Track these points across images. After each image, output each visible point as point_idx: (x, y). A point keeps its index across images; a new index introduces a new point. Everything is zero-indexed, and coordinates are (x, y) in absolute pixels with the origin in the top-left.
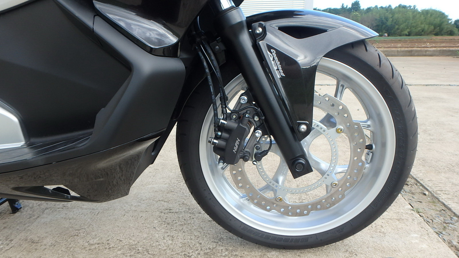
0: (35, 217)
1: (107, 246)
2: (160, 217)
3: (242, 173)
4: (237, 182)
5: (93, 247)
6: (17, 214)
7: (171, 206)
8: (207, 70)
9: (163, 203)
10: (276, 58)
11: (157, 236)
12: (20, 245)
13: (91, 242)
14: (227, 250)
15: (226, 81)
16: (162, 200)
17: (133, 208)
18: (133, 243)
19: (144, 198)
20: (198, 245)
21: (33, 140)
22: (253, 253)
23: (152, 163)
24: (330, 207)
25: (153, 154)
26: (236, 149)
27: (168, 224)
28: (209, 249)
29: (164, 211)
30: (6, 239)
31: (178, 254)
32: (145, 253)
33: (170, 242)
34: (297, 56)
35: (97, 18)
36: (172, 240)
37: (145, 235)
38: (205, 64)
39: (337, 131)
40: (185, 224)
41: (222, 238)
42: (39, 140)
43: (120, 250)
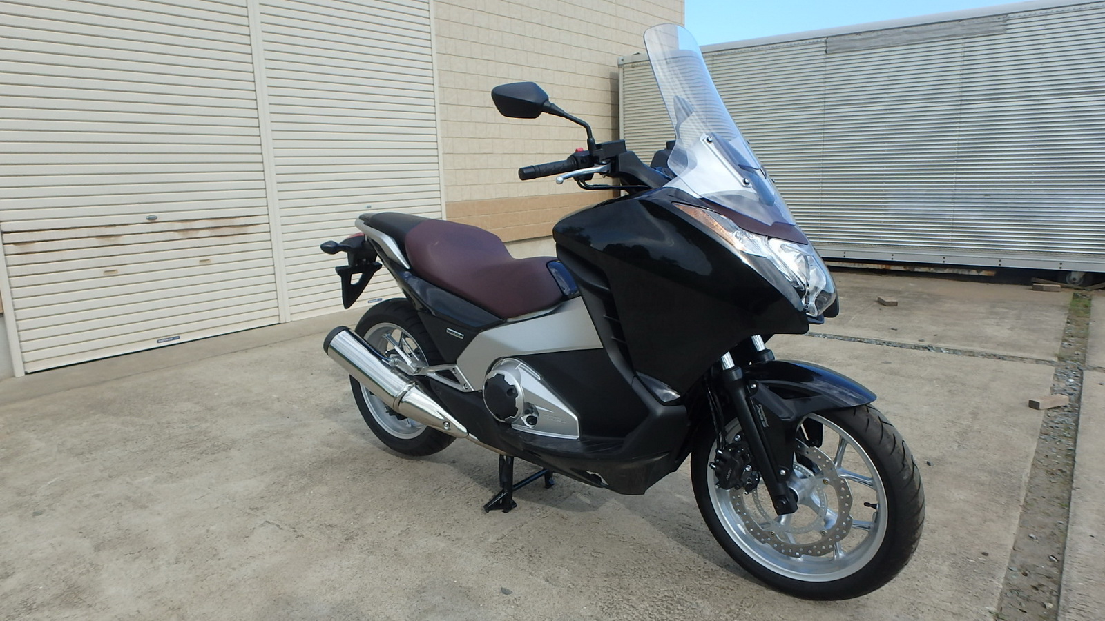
0: (565, 497)
1: (622, 540)
2: (677, 529)
3: (740, 500)
4: (736, 508)
5: (610, 536)
6: (550, 490)
7: (692, 522)
8: (712, 409)
9: (685, 517)
10: (762, 411)
11: (668, 544)
12: (553, 517)
13: (609, 532)
14: (728, 575)
15: (727, 421)
16: (685, 514)
17: (654, 514)
18: (645, 544)
19: (668, 507)
20: (702, 563)
21: (585, 436)
22: (751, 586)
23: (675, 471)
24: (820, 555)
25: (676, 462)
26: (728, 476)
27: (682, 538)
28: (712, 569)
29: (682, 525)
30: (543, 509)
31: (681, 564)
32: (653, 554)
33: (678, 553)
34: (781, 413)
35: (635, 378)
36: (680, 552)
37: (657, 541)
38: (711, 404)
39: (824, 481)
40: (698, 543)
41: (728, 565)
42: (589, 438)
43: (631, 545)
